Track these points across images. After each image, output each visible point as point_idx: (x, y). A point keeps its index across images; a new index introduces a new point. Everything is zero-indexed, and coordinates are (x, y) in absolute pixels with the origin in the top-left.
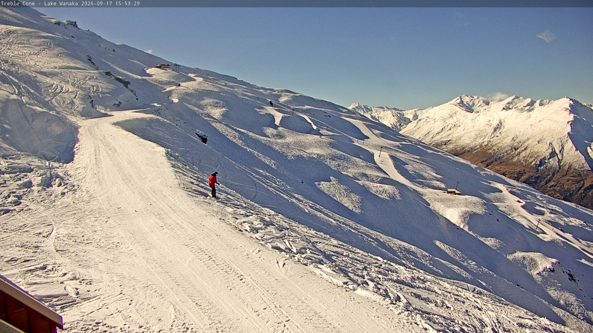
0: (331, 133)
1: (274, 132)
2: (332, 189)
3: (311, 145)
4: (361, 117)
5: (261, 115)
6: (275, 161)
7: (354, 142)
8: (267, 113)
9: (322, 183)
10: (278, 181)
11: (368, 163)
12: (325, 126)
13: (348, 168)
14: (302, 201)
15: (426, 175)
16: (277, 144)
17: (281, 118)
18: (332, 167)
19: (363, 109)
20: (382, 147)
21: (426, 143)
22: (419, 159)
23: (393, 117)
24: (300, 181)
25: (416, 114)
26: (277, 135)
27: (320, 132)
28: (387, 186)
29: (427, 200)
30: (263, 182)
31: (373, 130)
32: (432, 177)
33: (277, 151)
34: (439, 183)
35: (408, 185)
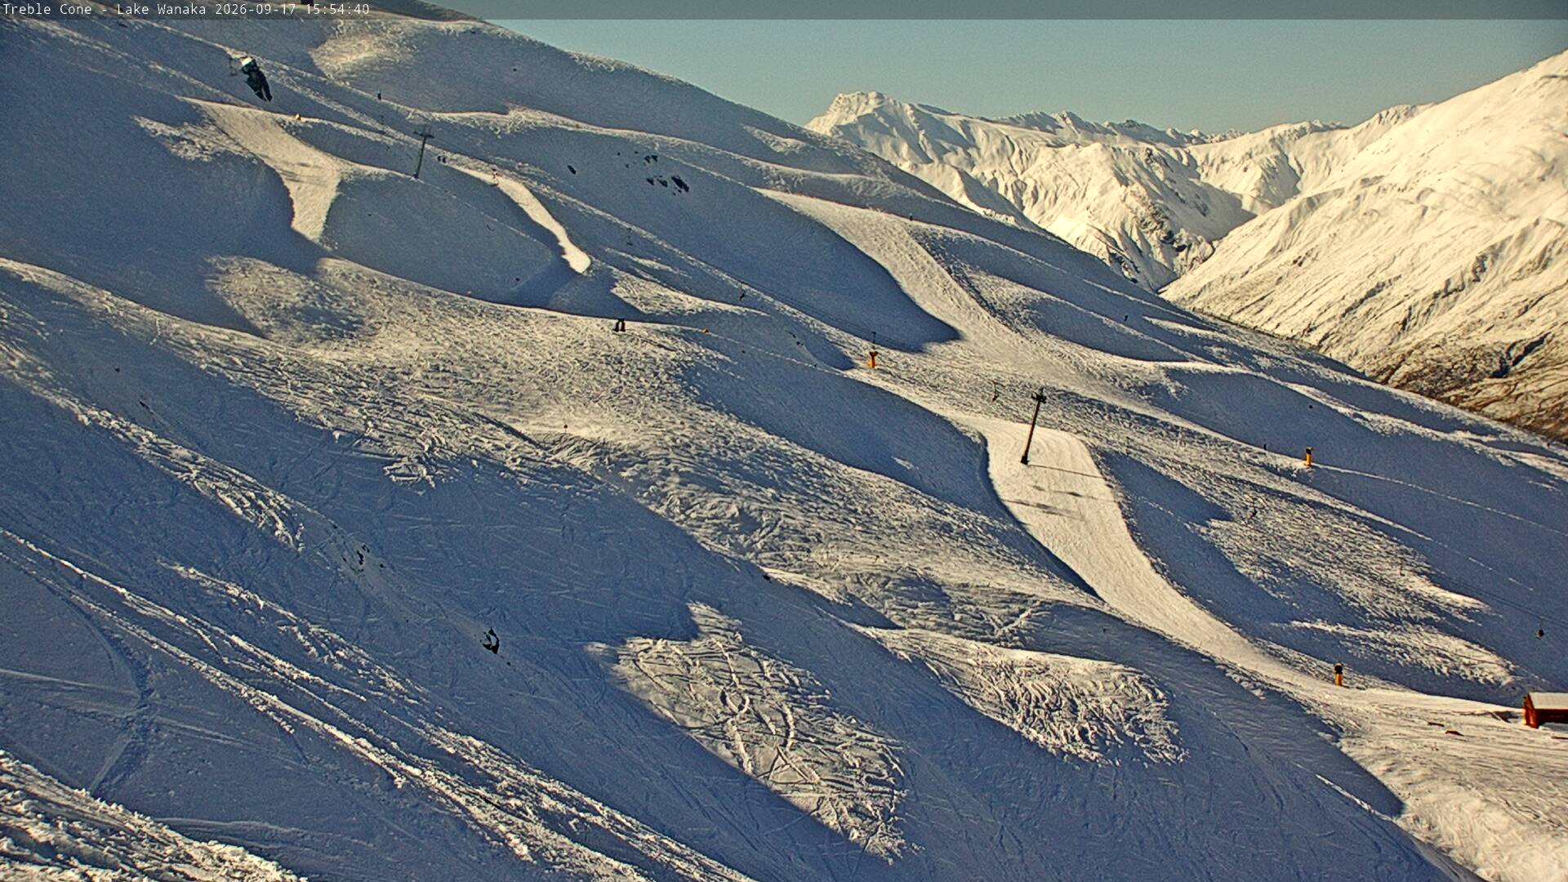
0: (691, 303)
1: (291, 289)
2: (704, 688)
3: (551, 385)
4: (894, 188)
5: (184, 162)
6: (292, 495)
7: (851, 366)
8: (227, 156)
9: (637, 644)
10: (313, 640)
11: (952, 509)
12: (651, 251)
13: (807, 541)
14: (490, 782)
15: (1358, 590)
16: (307, 375)
17: (331, 193)
18: (698, 534)
19: (910, 137)
20: (1040, 399)
21: (1353, 364)
22: (1301, 478)
23: (1118, 190)
24: (476, 632)
25: (1283, 159)
26: (309, 316)
27: (619, 291)
28: (1081, 667)
29: (1377, 770)
30: (196, 648)
31: (983, 280)
32: (1397, 604)
33: (308, 427)
34: (1455, 645)
35: (1229, 659)
